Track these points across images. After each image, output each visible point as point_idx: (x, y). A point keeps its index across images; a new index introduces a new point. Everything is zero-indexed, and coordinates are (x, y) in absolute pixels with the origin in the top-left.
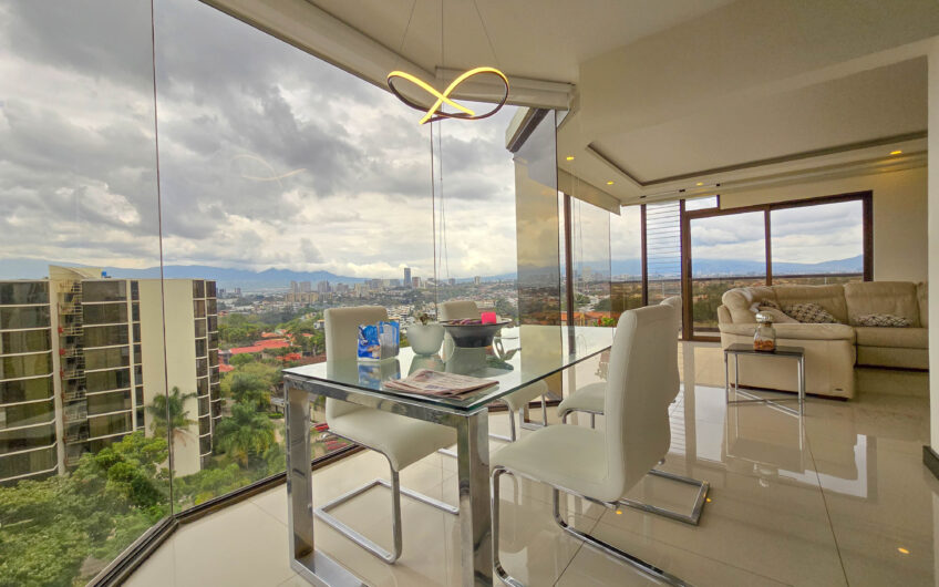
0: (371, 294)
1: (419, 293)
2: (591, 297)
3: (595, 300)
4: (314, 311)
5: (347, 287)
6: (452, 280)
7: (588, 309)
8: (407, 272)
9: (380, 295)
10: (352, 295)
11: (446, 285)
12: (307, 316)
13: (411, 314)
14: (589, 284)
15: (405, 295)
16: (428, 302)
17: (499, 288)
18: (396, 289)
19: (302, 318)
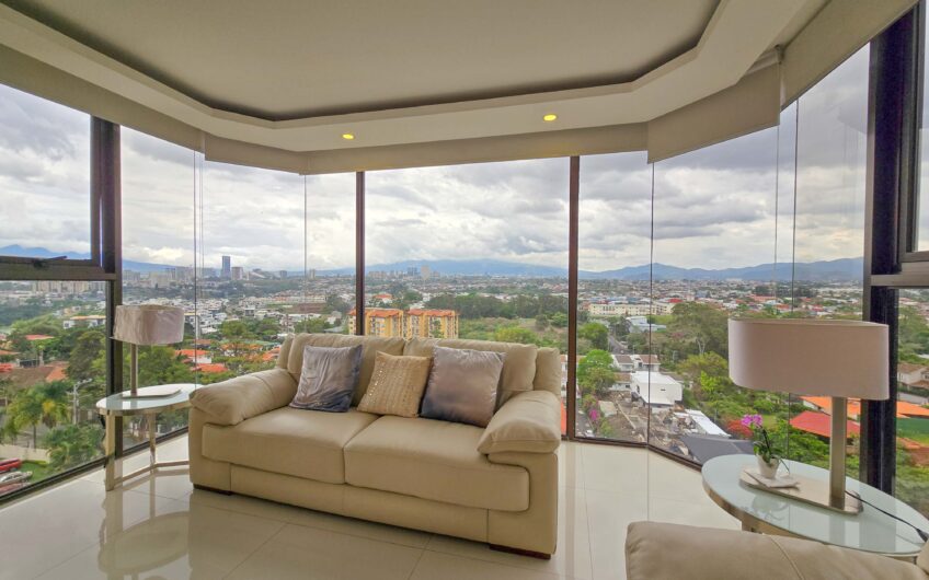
0: (173, 284)
1: (240, 286)
2: (425, 294)
3: (427, 297)
4: (80, 303)
5: (137, 275)
6: (284, 273)
7: (420, 306)
8: (226, 260)
9: (186, 286)
10: (144, 286)
11: (274, 278)
12: (66, 310)
13: (223, 309)
14: (427, 282)
15: (221, 287)
16: (248, 296)
17: (337, 282)
18: (210, 279)
19: (58, 313)
